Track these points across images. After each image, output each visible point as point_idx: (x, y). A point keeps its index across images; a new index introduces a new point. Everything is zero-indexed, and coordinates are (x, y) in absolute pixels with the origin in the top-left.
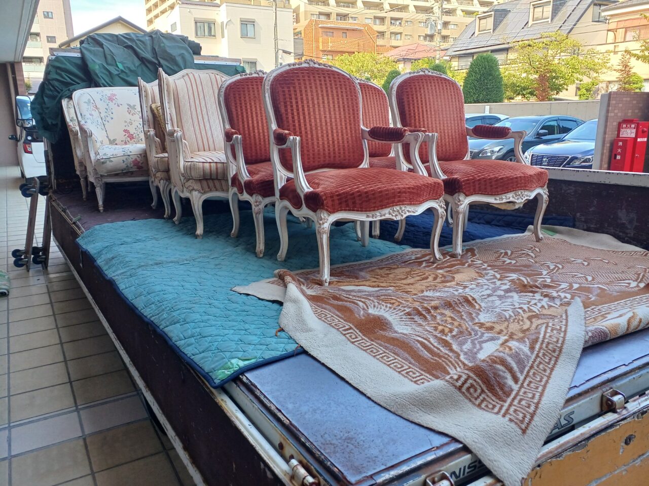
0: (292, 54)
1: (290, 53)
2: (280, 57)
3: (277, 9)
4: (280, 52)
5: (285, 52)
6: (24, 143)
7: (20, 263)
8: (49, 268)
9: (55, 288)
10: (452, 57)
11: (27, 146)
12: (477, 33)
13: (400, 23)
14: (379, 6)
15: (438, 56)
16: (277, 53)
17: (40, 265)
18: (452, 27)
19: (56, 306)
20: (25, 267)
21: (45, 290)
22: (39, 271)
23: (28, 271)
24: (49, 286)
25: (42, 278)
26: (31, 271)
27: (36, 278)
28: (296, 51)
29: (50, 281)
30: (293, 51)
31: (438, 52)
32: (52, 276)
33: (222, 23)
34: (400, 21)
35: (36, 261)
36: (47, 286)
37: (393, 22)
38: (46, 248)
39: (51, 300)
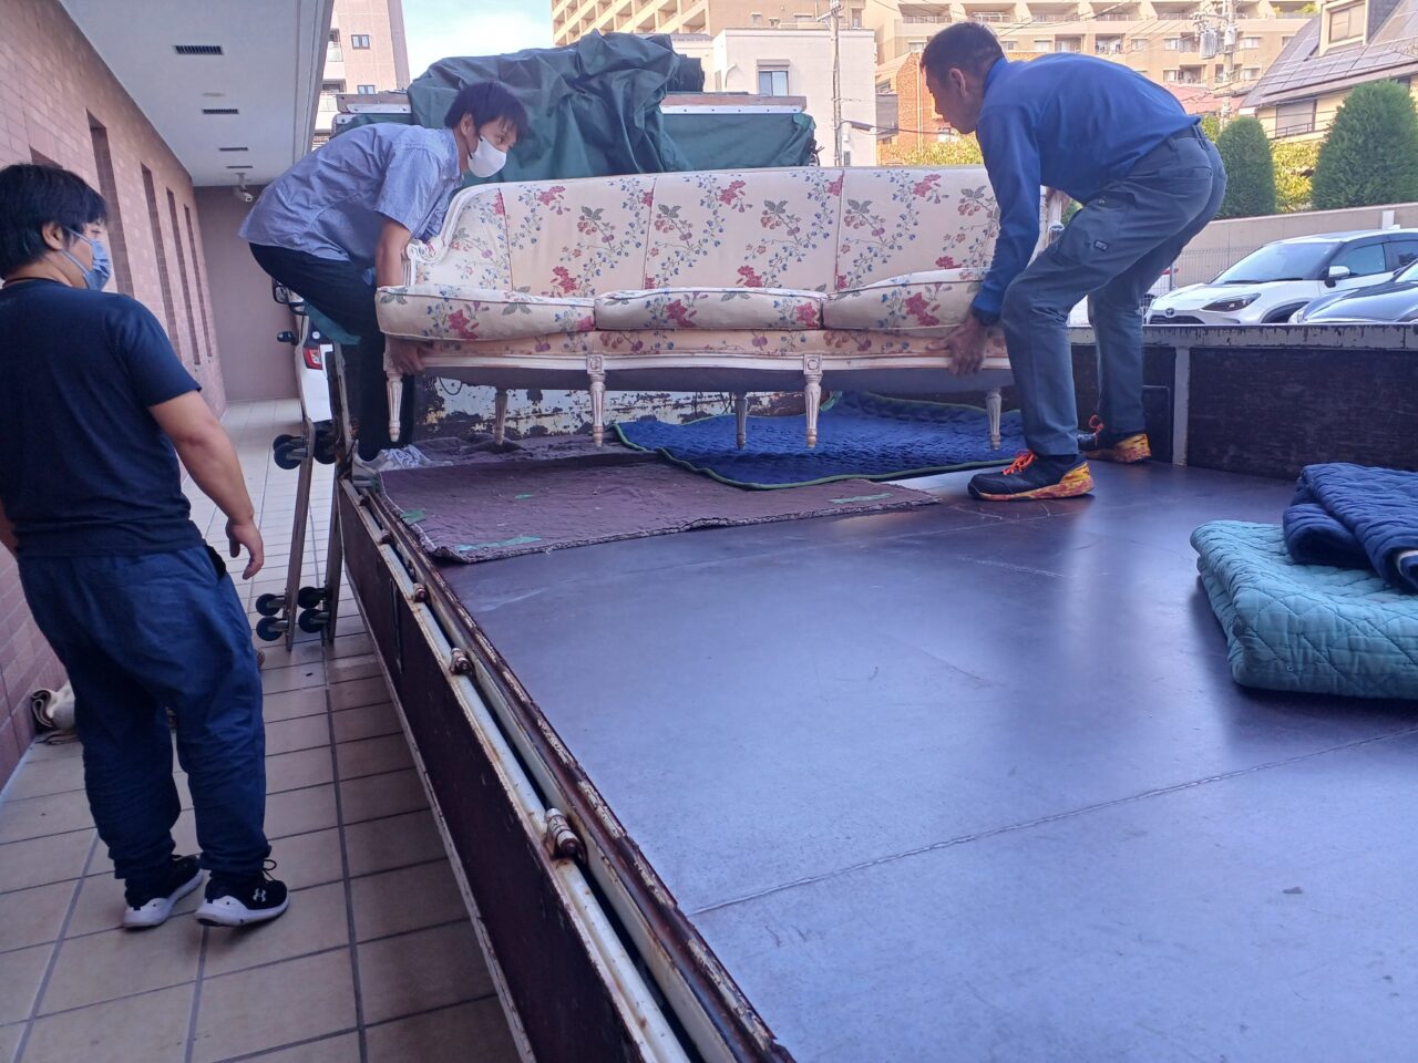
0: (873, 131)
1: (867, 128)
2: (845, 138)
3: (840, 33)
4: (846, 127)
5: (856, 125)
6: (305, 346)
7: (271, 629)
8: (337, 643)
9: (348, 701)
10: (1262, 109)
11: (311, 352)
12: (1324, 46)
13: (1118, 46)
14: (1067, 12)
15: (1225, 109)
16: (838, 130)
17: (318, 635)
18: (1249, 43)
19: (345, 753)
20: (282, 639)
21: (321, 706)
22: (312, 650)
23: (289, 650)
24: (331, 693)
25: (317, 669)
26: (293, 652)
27: (305, 670)
28: (883, 124)
29: (334, 679)
30: (874, 123)
31: (1225, 99)
32: (342, 664)
33: (718, 74)
34: (1117, 42)
35: (307, 625)
36: (327, 692)
37: (1101, 44)
38: (330, 593)
39: (332, 737)
